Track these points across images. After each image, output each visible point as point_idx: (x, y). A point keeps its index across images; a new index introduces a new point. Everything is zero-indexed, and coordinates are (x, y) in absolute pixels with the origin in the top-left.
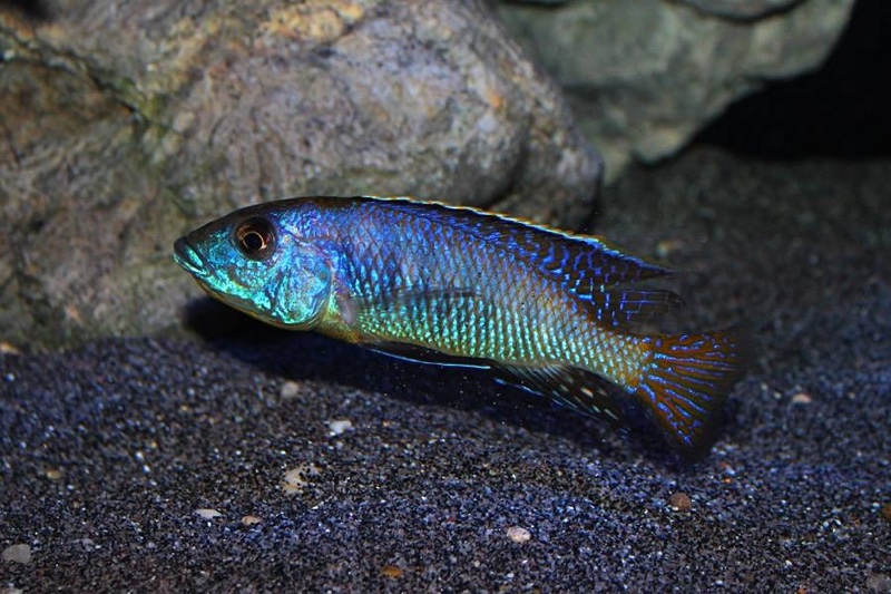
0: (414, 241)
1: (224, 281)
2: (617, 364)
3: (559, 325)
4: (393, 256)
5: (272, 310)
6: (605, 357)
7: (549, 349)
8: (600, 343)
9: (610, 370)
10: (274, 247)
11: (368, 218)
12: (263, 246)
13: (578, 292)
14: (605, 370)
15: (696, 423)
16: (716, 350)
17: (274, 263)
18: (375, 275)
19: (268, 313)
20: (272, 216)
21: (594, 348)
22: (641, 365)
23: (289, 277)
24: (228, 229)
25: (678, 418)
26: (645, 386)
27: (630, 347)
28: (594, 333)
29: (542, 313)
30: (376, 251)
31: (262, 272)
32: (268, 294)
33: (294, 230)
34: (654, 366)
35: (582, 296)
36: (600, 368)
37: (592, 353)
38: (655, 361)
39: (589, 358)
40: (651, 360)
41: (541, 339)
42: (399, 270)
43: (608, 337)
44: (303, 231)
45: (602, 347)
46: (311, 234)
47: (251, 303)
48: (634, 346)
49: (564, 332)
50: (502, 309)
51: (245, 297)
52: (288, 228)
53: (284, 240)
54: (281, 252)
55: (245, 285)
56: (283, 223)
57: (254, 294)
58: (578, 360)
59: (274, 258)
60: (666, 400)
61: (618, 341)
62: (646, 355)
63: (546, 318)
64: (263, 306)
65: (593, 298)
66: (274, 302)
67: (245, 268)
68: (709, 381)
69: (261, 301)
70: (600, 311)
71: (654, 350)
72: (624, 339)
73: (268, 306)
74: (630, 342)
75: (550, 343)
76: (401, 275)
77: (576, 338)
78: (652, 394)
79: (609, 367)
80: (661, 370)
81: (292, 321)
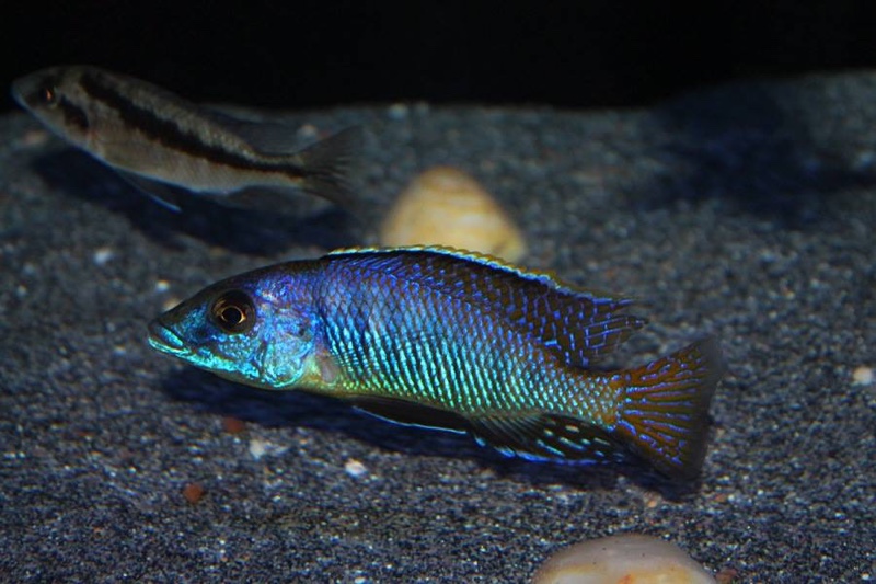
0: (380, 297)
1: (207, 357)
2: (591, 406)
3: (528, 375)
4: (361, 313)
5: (261, 377)
6: (578, 401)
7: (523, 400)
8: (571, 388)
9: (585, 413)
10: (253, 319)
11: (336, 278)
12: (243, 318)
13: (544, 340)
14: (581, 413)
15: (681, 443)
16: (684, 369)
17: (256, 333)
18: (346, 333)
19: (257, 380)
20: (247, 288)
21: (566, 394)
22: (615, 402)
23: (274, 343)
24: (204, 308)
25: (661, 443)
26: (623, 421)
27: (602, 388)
28: (563, 379)
29: (510, 364)
30: (345, 308)
31: (245, 344)
32: (254, 363)
33: (271, 297)
34: (628, 400)
35: (547, 343)
36: (575, 412)
37: (564, 399)
38: (629, 395)
39: (562, 403)
40: (624, 395)
41: (512, 390)
42: (367, 328)
43: (577, 382)
44: (279, 298)
45: (573, 392)
46: (288, 299)
47: (239, 374)
48: (604, 385)
49: (534, 382)
50: (471, 364)
51: (232, 369)
52: (265, 296)
53: (263, 309)
54: (261, 322)
55: (229, 358)
56: (259, 292)
57: (241, 366)
58: (552, 406)
59: (256, 329)
60: (647, 430)
61: (588, 385)
62: (618, 392)
63: (514, 370)
64: (251, 375)
65: (559, 343)
66: (261, 371)
67: (228, 342)
68: (684, 400)
69: (248, 371)
70: (567, 354)
71: (625, 385)
72: (593, 381)
73: (257, 374)
74: (600, 383)
75: (522, 393)
76: (369, 331)
77: (546, 386)
78: (632, 427)
79: (584, 409)
80: (636, 402)
81: (282, 384)
